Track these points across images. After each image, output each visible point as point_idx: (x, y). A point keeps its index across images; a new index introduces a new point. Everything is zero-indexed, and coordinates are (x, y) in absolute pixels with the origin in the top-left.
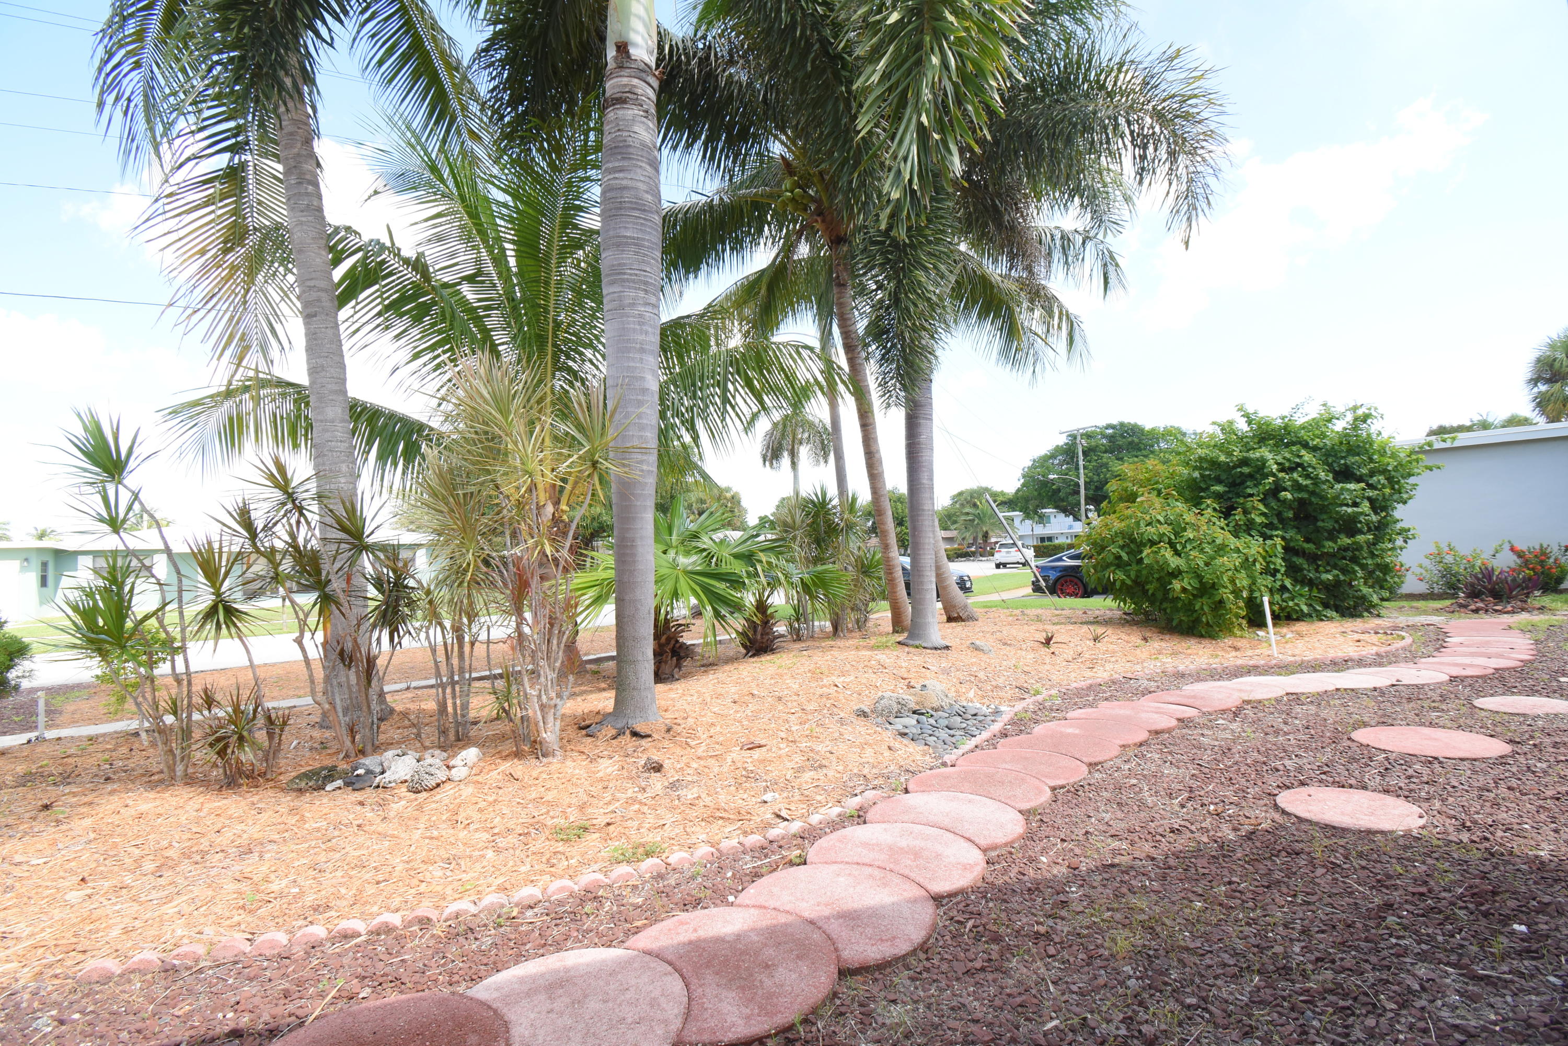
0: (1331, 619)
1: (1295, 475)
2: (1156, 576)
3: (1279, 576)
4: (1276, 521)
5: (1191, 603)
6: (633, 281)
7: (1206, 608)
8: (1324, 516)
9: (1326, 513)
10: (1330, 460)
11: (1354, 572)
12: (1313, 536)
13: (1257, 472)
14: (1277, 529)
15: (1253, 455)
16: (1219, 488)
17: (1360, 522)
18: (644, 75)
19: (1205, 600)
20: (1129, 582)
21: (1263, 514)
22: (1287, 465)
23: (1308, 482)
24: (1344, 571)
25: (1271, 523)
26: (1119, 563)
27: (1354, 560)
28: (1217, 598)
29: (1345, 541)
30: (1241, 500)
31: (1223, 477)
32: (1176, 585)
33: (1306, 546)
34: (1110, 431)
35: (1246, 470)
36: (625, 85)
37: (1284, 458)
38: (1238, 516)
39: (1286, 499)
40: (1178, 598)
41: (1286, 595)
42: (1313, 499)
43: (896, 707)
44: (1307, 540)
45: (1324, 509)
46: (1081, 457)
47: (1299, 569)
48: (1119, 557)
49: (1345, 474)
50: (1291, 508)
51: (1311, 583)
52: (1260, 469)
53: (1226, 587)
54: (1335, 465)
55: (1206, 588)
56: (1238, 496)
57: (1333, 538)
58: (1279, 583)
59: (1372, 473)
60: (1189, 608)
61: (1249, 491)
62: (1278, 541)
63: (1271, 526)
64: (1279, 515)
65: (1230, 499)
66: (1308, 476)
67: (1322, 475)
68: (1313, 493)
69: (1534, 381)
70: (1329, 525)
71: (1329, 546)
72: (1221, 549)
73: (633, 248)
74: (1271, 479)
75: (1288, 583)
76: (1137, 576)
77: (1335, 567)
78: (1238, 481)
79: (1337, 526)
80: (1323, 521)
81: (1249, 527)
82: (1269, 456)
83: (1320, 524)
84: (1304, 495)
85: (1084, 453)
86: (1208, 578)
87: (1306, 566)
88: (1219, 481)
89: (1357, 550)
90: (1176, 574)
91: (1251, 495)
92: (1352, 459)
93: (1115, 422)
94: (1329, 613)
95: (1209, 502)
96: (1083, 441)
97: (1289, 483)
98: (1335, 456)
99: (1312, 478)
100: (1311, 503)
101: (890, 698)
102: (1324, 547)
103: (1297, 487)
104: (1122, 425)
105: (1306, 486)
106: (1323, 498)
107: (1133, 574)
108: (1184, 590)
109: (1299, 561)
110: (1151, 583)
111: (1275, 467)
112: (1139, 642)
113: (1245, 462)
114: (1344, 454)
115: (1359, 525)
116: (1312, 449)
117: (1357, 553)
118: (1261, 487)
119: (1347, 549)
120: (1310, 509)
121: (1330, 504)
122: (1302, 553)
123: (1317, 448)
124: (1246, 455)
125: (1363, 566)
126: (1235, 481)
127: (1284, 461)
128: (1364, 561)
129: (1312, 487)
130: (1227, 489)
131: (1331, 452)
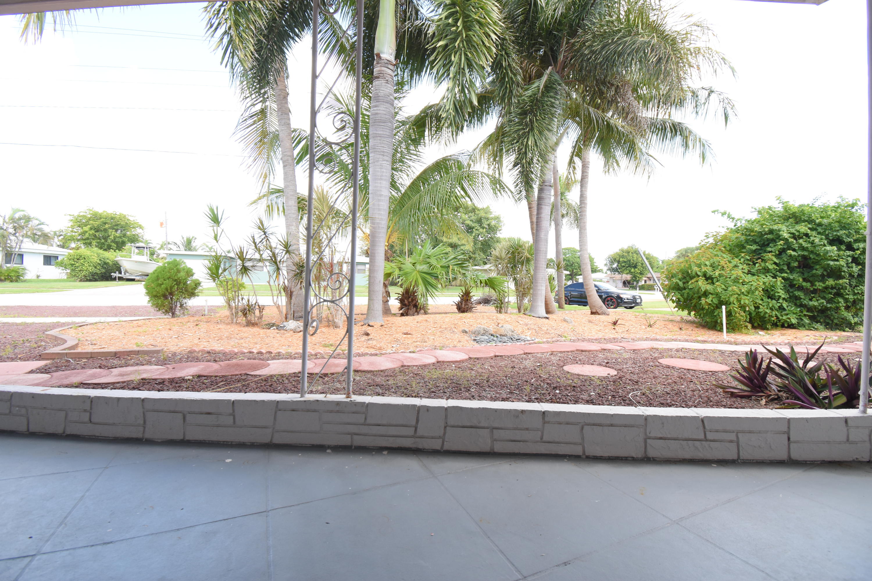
0: (816, 329)
1: (801, 241)
2: (696, 294)
3: (781, 301)
4: (785, 268)
6: (378, 152)
8: (818, 267)
9: (819, 265)
10: (827, 233)
11: (839, 303)
12: (810, 279)
13: (777, 238)
14: (785, 273)
15: (775, 227)
16: (753, 247)
17: (844, 272)
18: (386, 65)
21: (775, 263)
22: (797, 234)
23: (809, 245)
24: (830, 302)
25: (783, 270)
27: (838, 295)
29: (831, 282)
30: (764, 255)
31: (757, 240)
32: (705, 300)
33: (804, 284)
35: (770, 236)
36: (379, 71)
37: (796, 230)
38: (759, 264)
39: (792, 255)
41: (784, 313)
42: (811, 256)
43: (482, 332)
44: (805, 280)
45: (817, 262)
47: (797, 298)
48: (678, 285)
49: (836, 241)
50: (796, 260)
51: (801, 305)
52: (775, 236)
53: (734, 304)
54: (830, 235)
56: (765, 252)
57: (823, 280)
58: (779, 305)
60: (711, 314)
61: (769, 249)
62: (779, 279)
63: (780, 270)
64: (788, 265)
65: (759, 253)
66: (809, 242)
67: (817, 240)
68: (812, 252)
70: (820, 272)
71: (819, 285)
72: (737, 282)
73: (379, 138)
74: (782, 242)
75: (785, 305)
77: (824, 298)
78: (766, 243)
79: (825, 273)
80: (816, 270)
81: (766, 271)
82: (784, 228)
83: (814, 271)
84: (806, 253)
86: (723, 298)
87: (802, 297)
88: (755, 242)
89: (842, 288)
91: (770, 252)
92: (843, 232)
94: (818, 325)
95: (743, 255)
98: (831, 229)
99: (812, 243)
100: (810, 258)
101: (480, 328)
102: (816, 285)
103: (803, 249)
105: (807, 248)
106: (818, 255)
108: (710, 304)
109: (798, 293)
110: (693, 299)
111: (787, 236)
112: (676, 330)
113: (771, 232)
114: (838, 229)
115: (843, 273)
116: (816, 226)
117: (842, 291)
118: (776, 247)
119: (832, 288)
120: (810, 262)
121: (822, 259)
122: (800, 288)
123: (820, 225)
124: (771, 227)
125: (846, 300)
126: (764, 243)
127: (795, 232)
128: (847, 296)
129: (810, 249)
130: (758, 247)
131: (829, 226)
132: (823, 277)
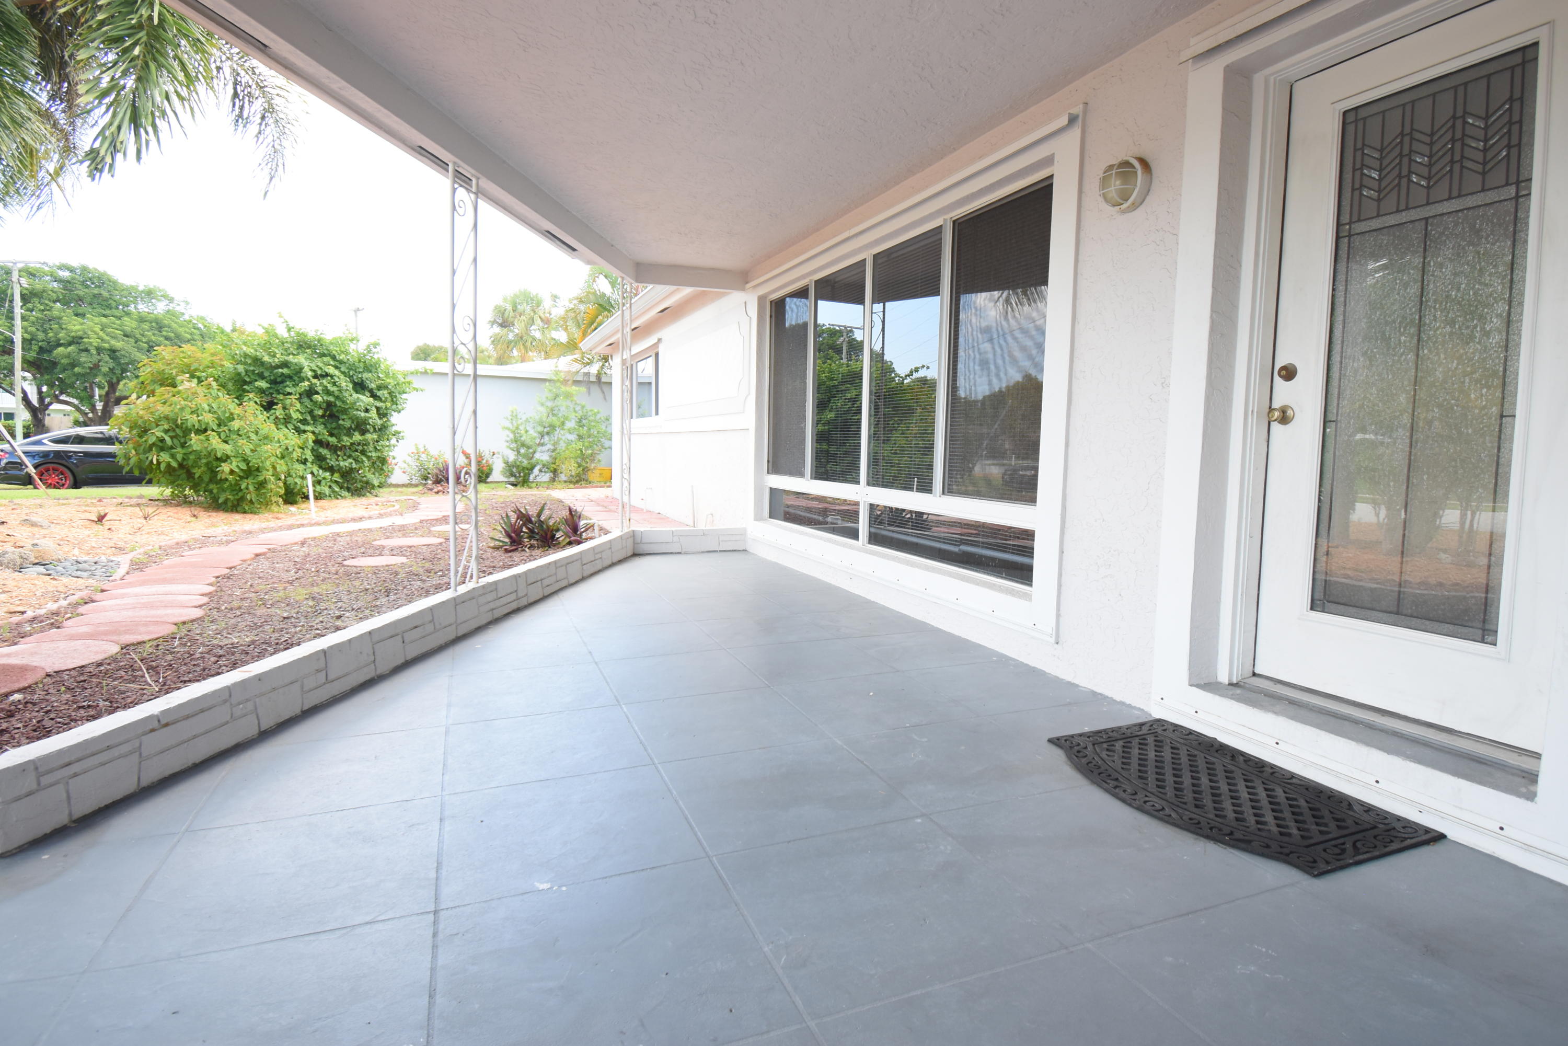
0: (344, 497)
1: (325, 382)
2: (204, 461)
3: (309, 464)
4: (309, 418)
5: (237, 484)
7: (251, 488)
8: (345, 417)
9: (346, 414)
10: (350, 374)
11: (363, 462)
12: (335, 432)
13: (295, 375)
14: (308, 424)
15: (292, 359)
16: (263, 384)
17: (369, 424)
19: (250, 480)
20: (174, 464)
21: (299, 411)
22: (319, 372)
23: (334, 389)
24: (356, 460)
25: (305, 420)
26: (161, 446)
27: (363, 452)
28: (261, 478)
29: (357, 437)
30: (281, 397)
31: (266, 374)
32: (225, 467)
33: (330, 439)
34: (65, 274)
35: (285, 371)
37: (317, 366)
38: (279, 411)
39: (317, 401)
40: (226, 480)
42: (337, 403)
43: (19, 561)
44: (331, 435)
45: (345, 411)
46: (18, 302)
47: (324, 459)
48: (162, 440)
49: (360, 386)
50: (321, 408)
51: (331, 470)
52: (296, 373)
53: (268, 470)
54: (355, 377)
55: (251, 471)
56: (278, 392)
57: (350, 435)
59: (379, 388)
60: (235, 487)
61: (288, 390)
63: (305, 422)
64: (311, 413)
65: (272, 394)
66: (334, 384)
67: (343, 383)
68: (337, 398)
70: (348, 424)
71: (346, 441)
72: (266, 438)
74: (307, 383)
75: (315, 469)
76: (183, 459)
77: (350, 457)
78: (279, 380)
79: (353, 426)
80: (343, 420)
81: (287, 420)
82: (305, 363)
83: (341, 422)
84: (331, 399)
85: (24, 297)
86: (254, 462)
87: (329, 456)
88: (262, 377)
89: (365, 445)
90: (226, 458)
91: (290, 394)
92: (366, 375)
93: (74, 263)
94: (344, 493)
95: (251, 395)
96: (23, 281)
97: (320, 388)
98: (354, 370)
99: (337, 386)
100: (336, 405)
101: (13, 553)
102: (343, 441)
103: (328, 392)
104: (84, 269)
105: (333, 392)
106: (344, 403)
107: (179, 458)
108: (232, 472)
109: (324, 452)
110: (199, 467)
111: (310, 374)
112: (189, 519)
113: (285, 364)
114: (361, 370)
115: (368, 426)
116: (338, 363)
117: (365, 447)
118: (298, 388)
119: (359, 444)
120: (335, 410)
121: (350, 408)
122: (327, 445)
123: (341, 362)
124: (286, 358)
125: (369, 458)
126: (276, 379)
127: (316, 369)
128: (370, 454)
129: (337, 393)
130: (268, 385)
131: (352, 367)
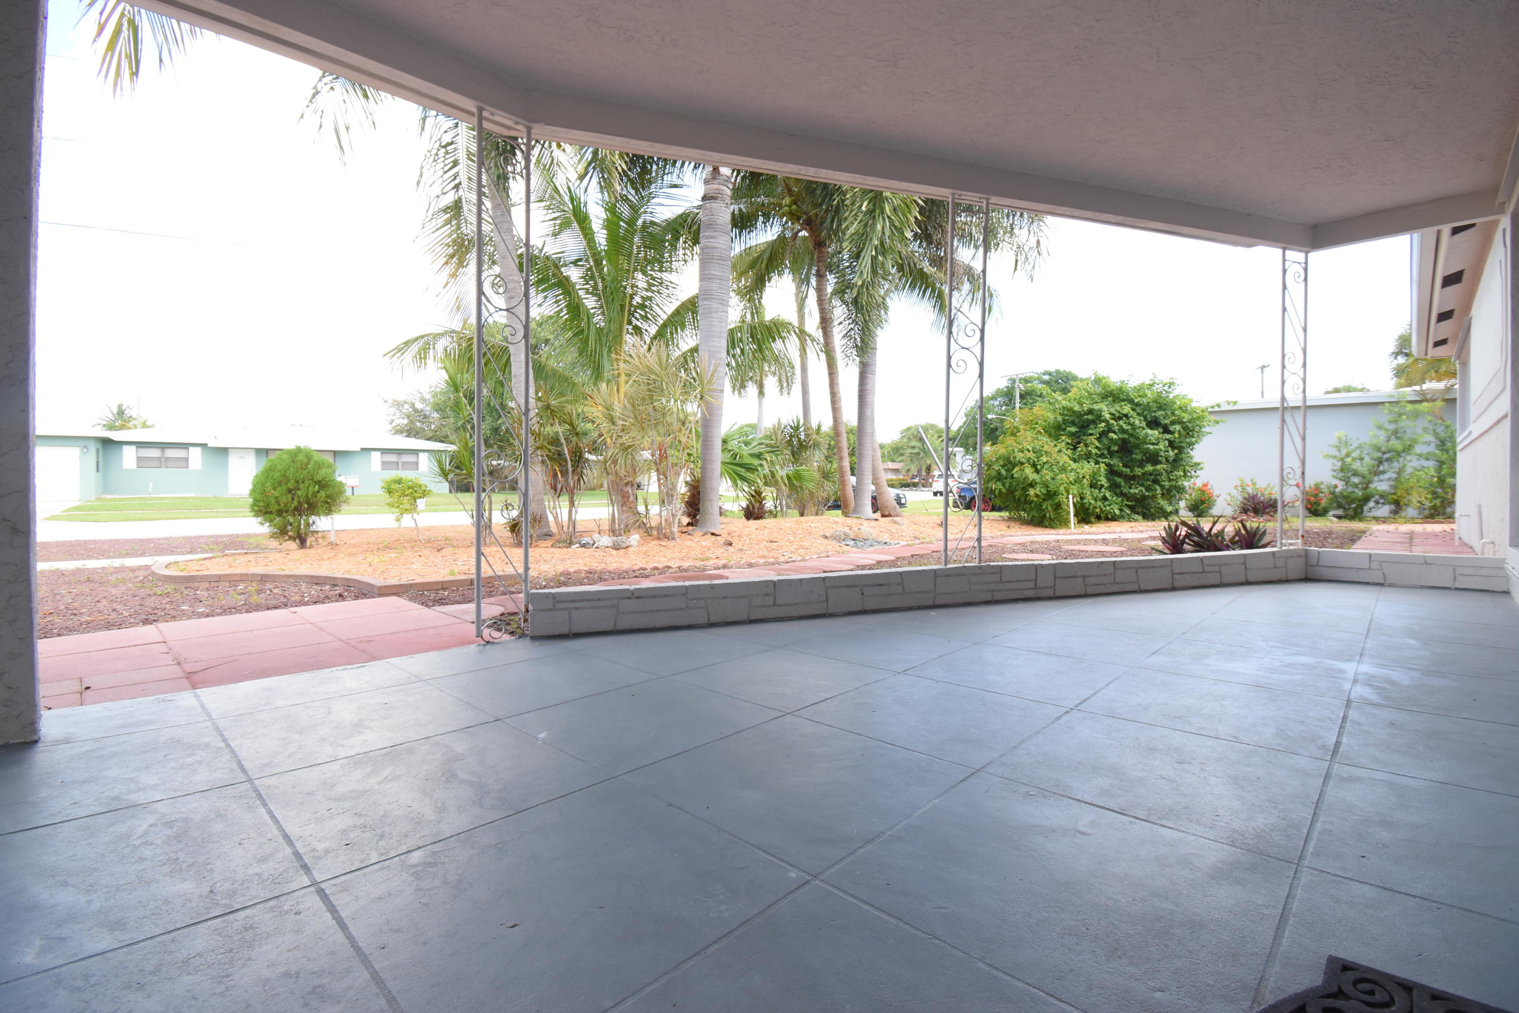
0: (1135, 520)
1: (1121, 422)
2: (1021, 486)
3: (1103, 490)
4: (1106, 452)
5: (1041, 505)
6: (717, 299)
7: (1049, 508)
8: (1137, 451)
9: (1139, 449)
10: (1145, 413)
11: (1156, 490)
12: (1130, 464)
13: (1097, 419)
14: (1107, 458)
15: (1096, 407)
16: (1073, 429)
17: (1161, 456)
18: (726, 183)
19: (1049, 502)
20: (1004, 490)
21: (1097, 447)
22: (1117, 415)
23: (1129, 427)
24: (1148, 489)
25: (1104, 455)
26: (999, 477)
27: (1155, 481)
28: (1057, 501)
29: (1149, 468)
30: (1085, 438)
31: (1076, 421)
32: (1032, 492)
33: (1124, 469)
34: (1046, 377)
35: (1090, 417)
36: (717, 189)
37: (1116, 410)
38: (1081, 448)
39: (1112, 439)
40: (1033, 501)
41: (1107, 503)
42: (1131, 439)
43: (842, 536)
44: (1125, 466)
45: (1137, 446)
46: (1018, 399)
47: (1119, 486)
48: (999, 473)
49: (1154, 423)
50: (1116, 444)
51: (1122, 494)
52: (1098, 417)
53: (1062, 494)
54: (1148, 416)
55: (1051, 495)
56: (1085, 435)
57: (1142, 466)
58: (1102, 494)
59: (1173, 423)
60: (1039, 507)
61: (1091, 431)
62: (1103, 465)
63: (1102, 456)
64: (1109, 449)
65: (1079, 436)
66: (1129, 424)
67: (1137, 422)
68: (1131, 435)
69: (1396, 354)
70: (1139, 457)
71: (1138, 471)
72: (1063, 469)
73: (718, 281)
74: (1103, 424)
75: (1108, 495)
76: (1010, 487)
77: (1142, 485)
78: (1085, 424)
79: (1144, 458)
80: (1136, 454)
81: (1088, 456)
82: (1105, 408)
83: (1134, 456)
84: (1126, 436)
85: (1022, 397)
86: (1052, 487)
87: (1123, 484)
88: (1073, 423)
89: (1159, 475)
90: (1032, 485)
91: (1091, 435)
92: (1160, 413)
93: (1052, 369)
94: (1136, 517)
95: (1063, 438)
96: (1021, 386)
97: (1117, 428)
98: (1149, 410)
99: (1132, 425)
100: (1130, 442)
101: (840, 531)
102: (1135, 472)
103: (1122, 431)
104: (1058, 372)
105: (1127, 430)
106: (1138, 438)
107: (1007, 485)
108: (1037, 496)
109: (1119, 480)
110: (1017, 491)
111: (1108, 416)
112: (1004, 528)
113: (1090, 412)
114: (1155, 409)
115: (1160, 458)
116: (1135, 405)
117: (1158, 477)
118: (1097, 430)
119: (1151, 474)
120: (1129, 446)
121: (1141, 443)
122: (1120, 475)
123: (1138, 404)
124: (1091, 407)
125: (1162, 487)
126: (1083, 425)
127: (1115, 412)
128: (1163, 483)
129: (1130, 431)
130: (1078, 430)
131: (1147, 407)
132: (1141, 464)
